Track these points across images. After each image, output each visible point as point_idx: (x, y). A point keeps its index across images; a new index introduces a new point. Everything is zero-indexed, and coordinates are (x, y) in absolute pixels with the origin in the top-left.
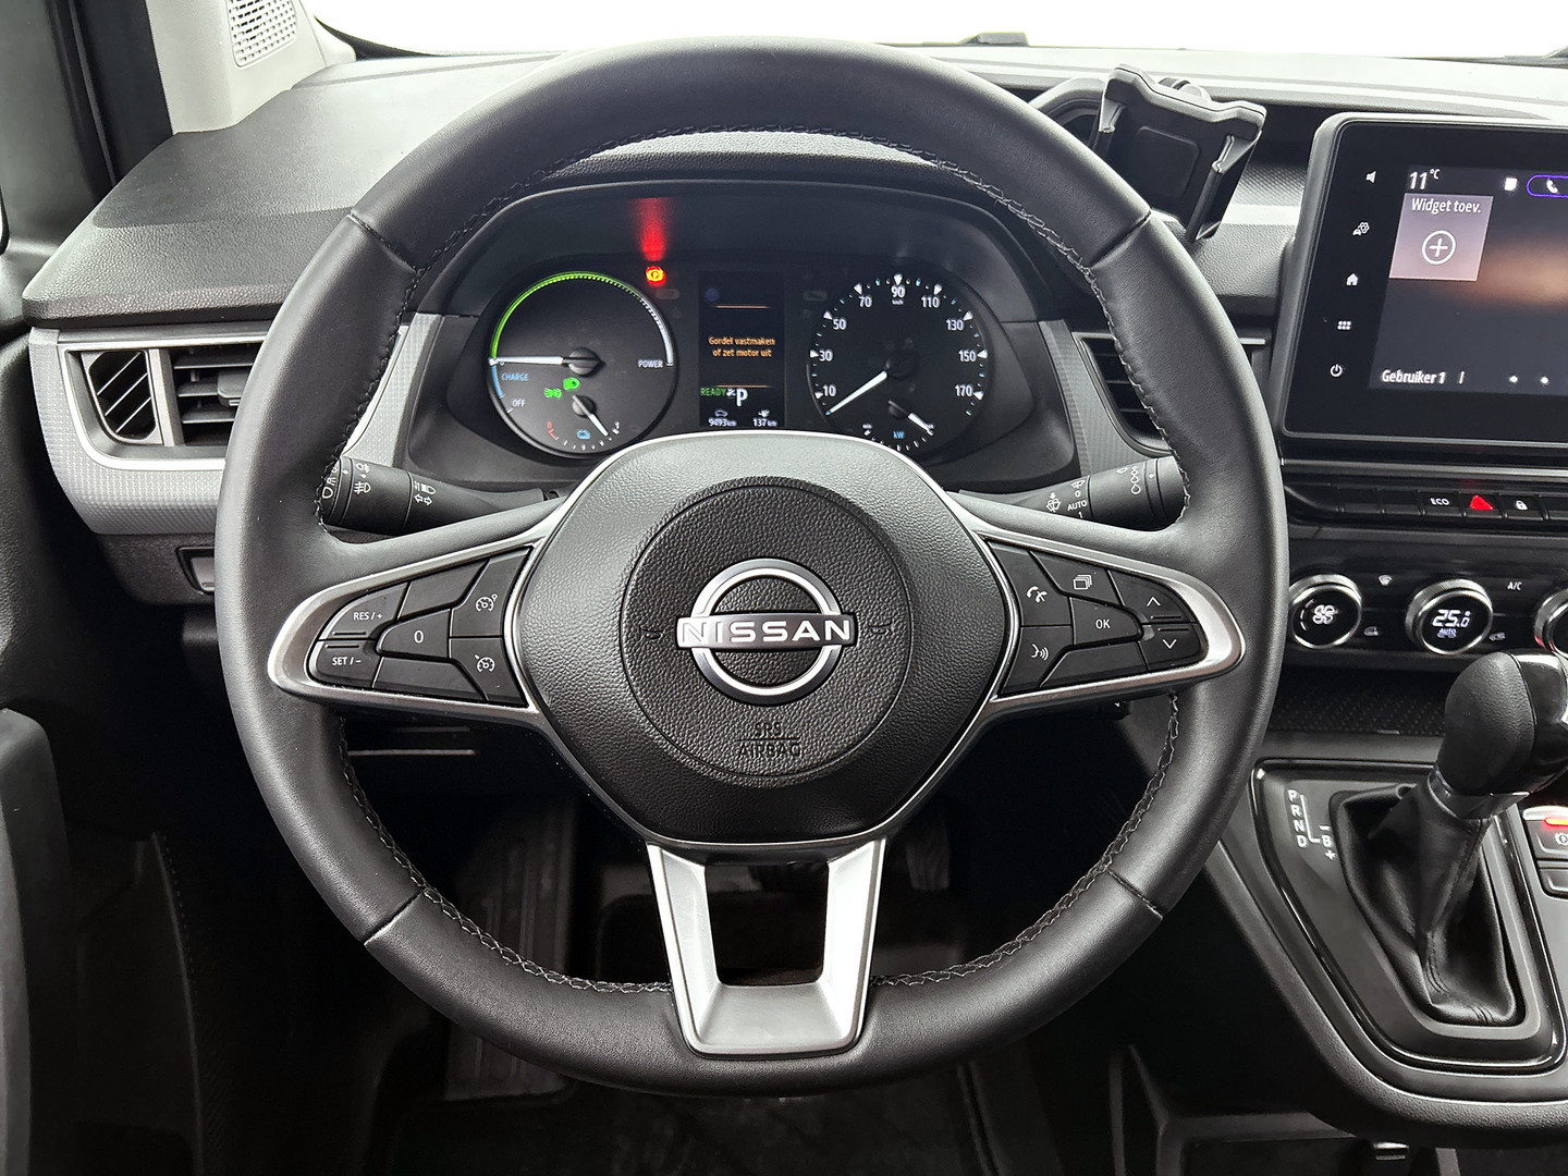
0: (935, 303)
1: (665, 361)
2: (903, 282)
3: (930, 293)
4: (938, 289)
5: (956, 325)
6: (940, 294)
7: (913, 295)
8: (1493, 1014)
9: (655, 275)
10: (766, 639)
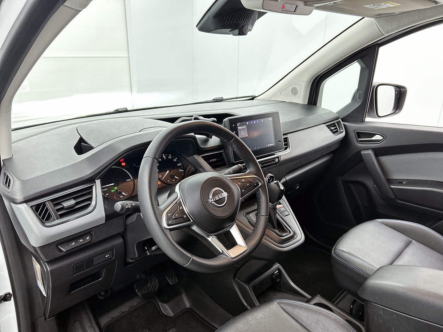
0: (170, 157)
1: (131, 179)
2: (164, 155)
3: (169, 156)
4: (170, 155)
5: (175, 160)
6: (171, 156)
7: (167, 157)
8: (288, 233)
9: (123, 164)
10: (216, 199)
